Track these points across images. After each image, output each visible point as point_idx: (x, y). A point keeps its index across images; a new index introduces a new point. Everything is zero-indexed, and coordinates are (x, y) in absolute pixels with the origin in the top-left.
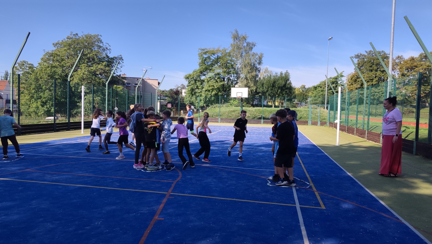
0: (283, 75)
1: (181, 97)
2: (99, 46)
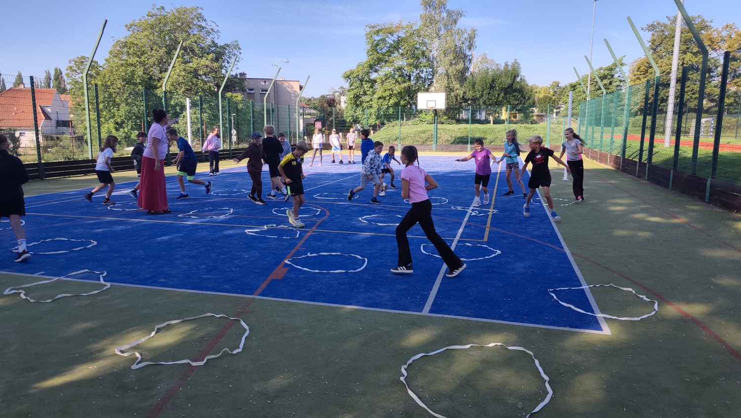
0: (510, 68)
1: (338, 110)
2: (200, 26)
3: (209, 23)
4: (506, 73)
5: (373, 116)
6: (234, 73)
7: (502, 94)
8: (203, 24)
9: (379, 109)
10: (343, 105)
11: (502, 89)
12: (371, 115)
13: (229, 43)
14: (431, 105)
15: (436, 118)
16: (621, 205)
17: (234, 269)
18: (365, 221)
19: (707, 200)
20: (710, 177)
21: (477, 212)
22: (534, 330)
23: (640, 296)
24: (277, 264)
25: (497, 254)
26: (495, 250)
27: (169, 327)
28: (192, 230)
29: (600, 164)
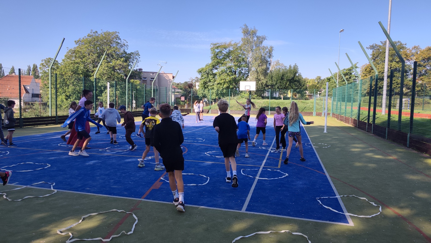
1: (194, 90)
2: (117, 42)
3: (122, 41)
4: (290, 71)
5: (214, 94)
6: (135, 69)
7: (288, 83)
8: (119, 41)
9: (218, 90)
10: (197, 88)
11: (288, 80)
12: (213, 93)
13: (133, 52)
14: (248, 88)
15: (250, 95)
16: (358, 148)
17: (130, 183)
18: (208, 155)
19: (408, 146)
20: (409, 132)
21: (274, 150)
22: (308, 223)
23: (371, 203)
24: (156, 180)
25: (286, 175)
26: (285, 174)
27: (90, 217)
28: (107, 159)
29: (345, 124)
